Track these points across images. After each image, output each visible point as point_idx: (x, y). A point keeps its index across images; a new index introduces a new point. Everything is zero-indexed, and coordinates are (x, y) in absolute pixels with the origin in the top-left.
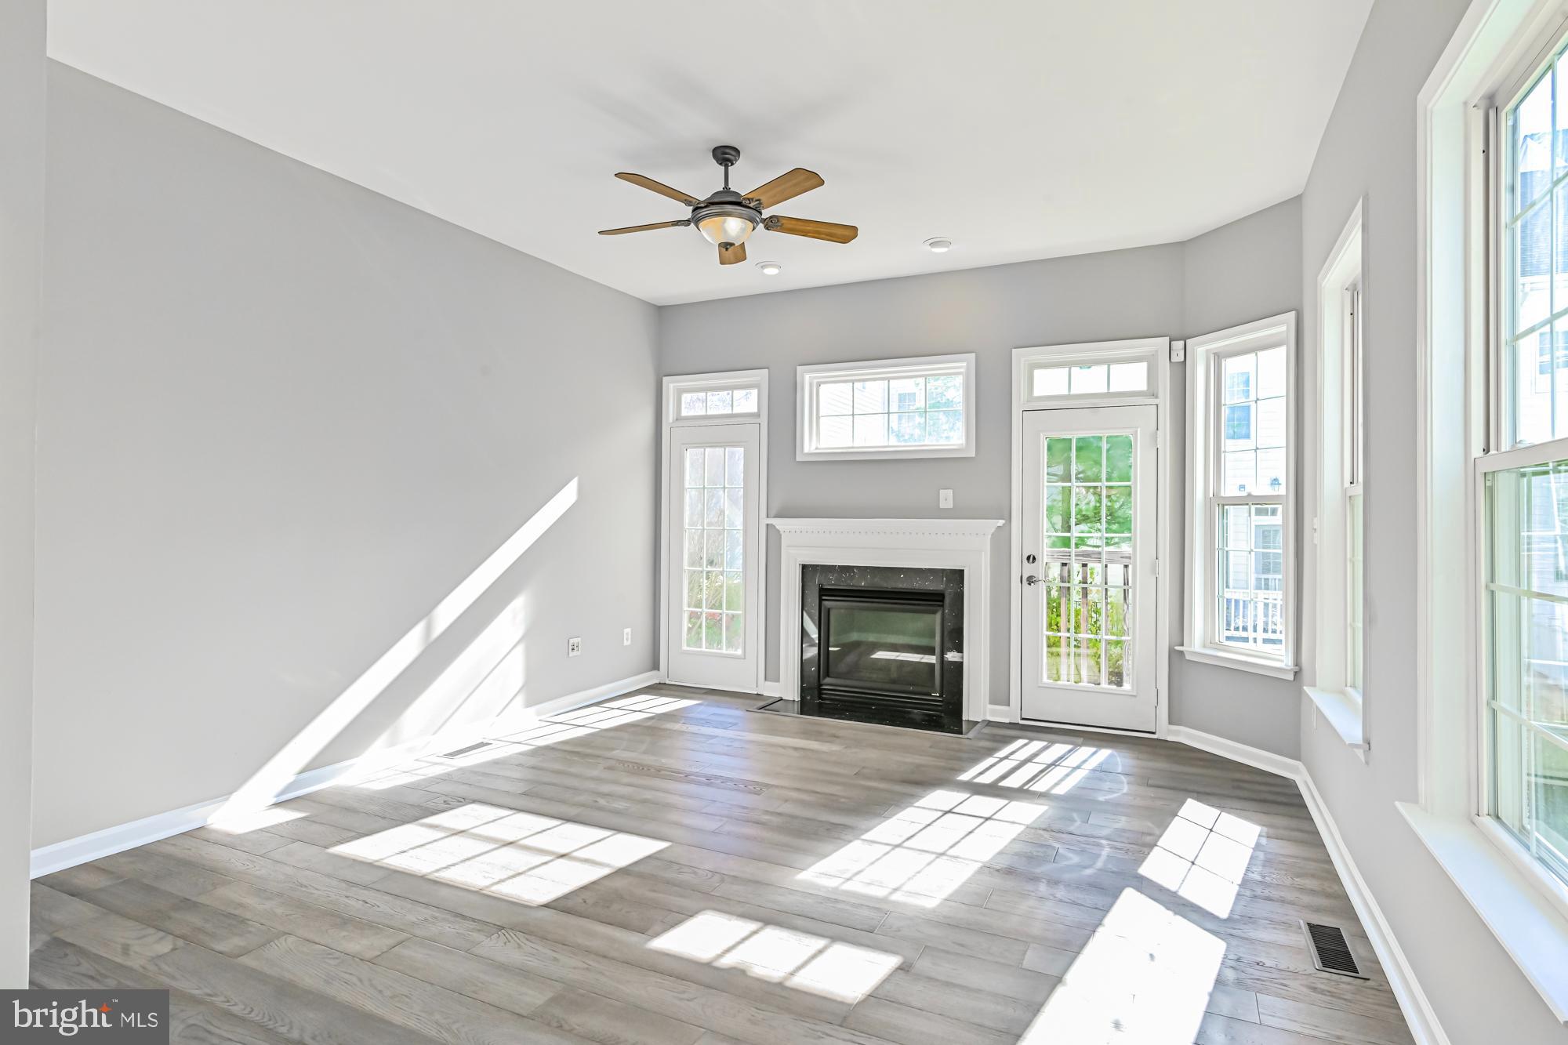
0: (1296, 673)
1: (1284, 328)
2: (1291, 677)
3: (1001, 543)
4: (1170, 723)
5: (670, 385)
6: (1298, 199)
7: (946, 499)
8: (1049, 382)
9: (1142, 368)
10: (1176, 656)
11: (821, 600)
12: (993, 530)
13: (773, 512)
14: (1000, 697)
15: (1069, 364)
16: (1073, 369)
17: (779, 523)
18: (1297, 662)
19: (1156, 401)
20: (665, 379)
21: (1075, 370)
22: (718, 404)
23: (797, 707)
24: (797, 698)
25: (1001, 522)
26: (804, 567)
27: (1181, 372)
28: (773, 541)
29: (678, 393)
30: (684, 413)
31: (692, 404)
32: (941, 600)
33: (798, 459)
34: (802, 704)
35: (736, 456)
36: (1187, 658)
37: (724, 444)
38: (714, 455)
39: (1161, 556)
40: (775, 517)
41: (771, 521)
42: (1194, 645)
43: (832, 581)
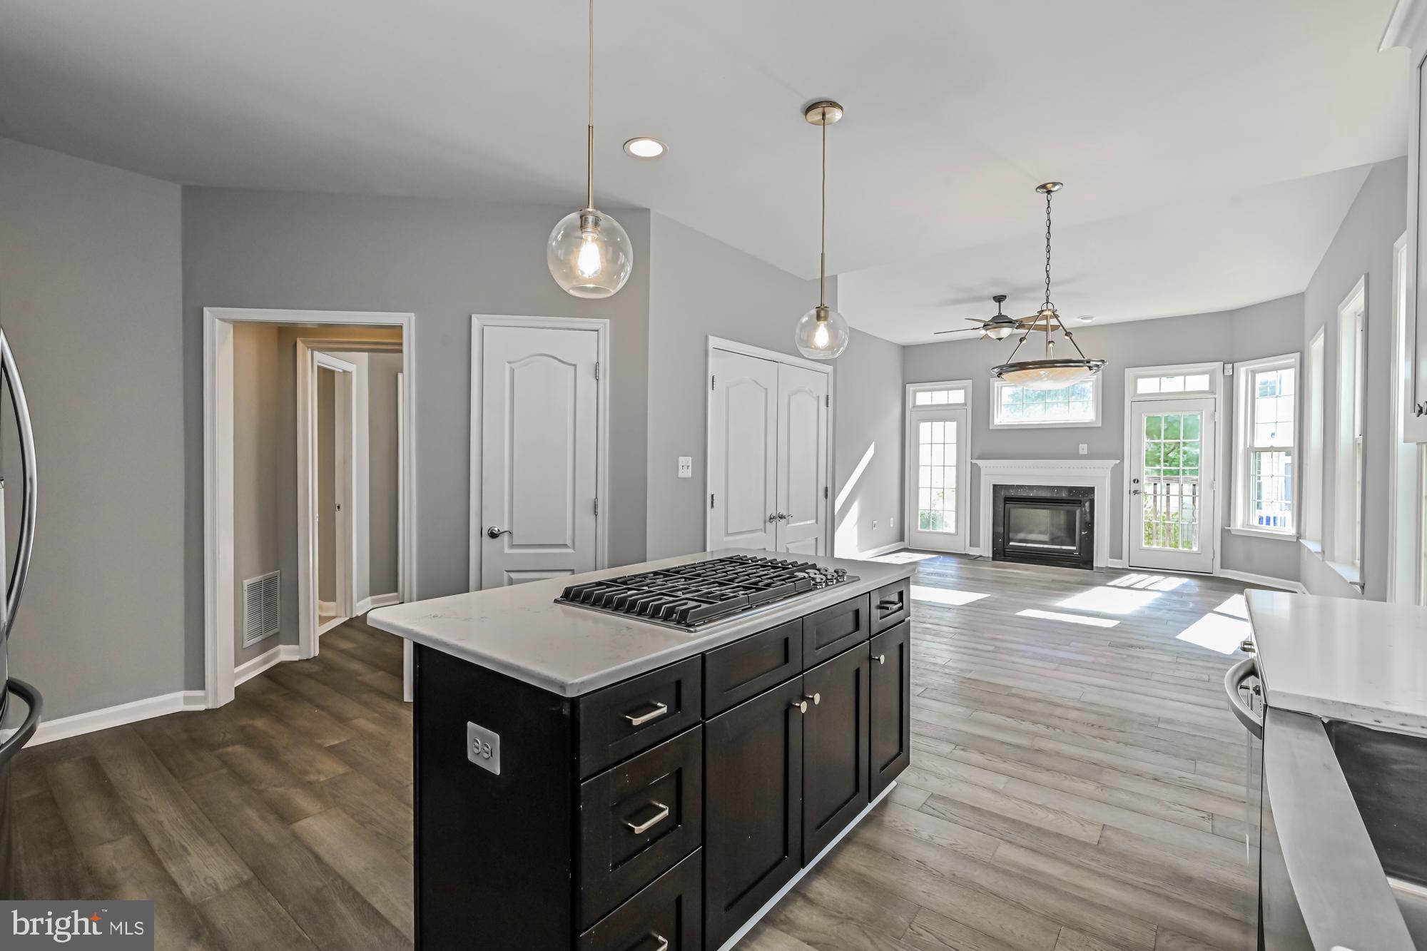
0: (1297, 537)
1: (1293, 360)
2: (1295, 540)
3: (1117, 473)
4: (1222, 568)
5: (910, 388)
6: (1300, 295)
7: (1083, 449)
8: (1147, 386)
9: (1207, 377)
10: (1226, 533)
11: (1005, 504)
12: (1112, 466)
13: (975, 456)
14: (1116, 553)
15: (1160, 376)
16: (1162, 378)
17: (980, 463)
18: (1298, 531)
19: (1214, 396)
20: (907, 385)
21: (1164, 379)
22: (940, 397)
23: (990, 559)
24: (991, 556)
25: (1118, 461)
26: (994, 486)
27: (1231, 382)
28: (975, 472)
29: (915, 392)
30: (918, 403)
31: (923, 398)
32: (1080, 503)
33: (991, 428)
34: (994, 559)
35: (951, 426)
36: (1233, 533)
37: (944, 420)
38: (938, 426)
39: (1217, 479)
40: (977, 459)
41: (974, 461)
42: (1238, 524)
43: (1012, 493)
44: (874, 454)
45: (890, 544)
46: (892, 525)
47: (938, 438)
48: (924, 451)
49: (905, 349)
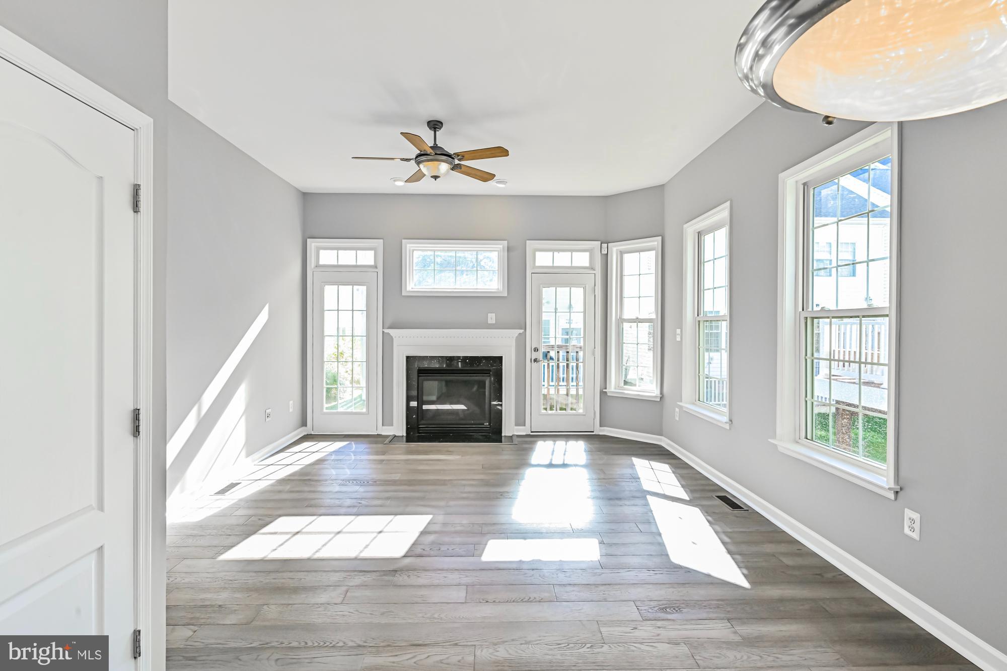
0: (661, 398)
1: (656, 243)
2: (659, 399)
3: (521, 342)
4: (600, 426)
5: (312, 244)
6: (662, 187)
7: (492, 318)
8: (543, 259)
9: (586, 255)
10: (603, 394)
11: (418, 376)
12: (517, 335)
13: (387, 325)
14: (520, 422)
15: (553, 250)
16: (555, 253)
17: (392, 332)
18: (662, 393)
19: (594, 272)
20: (308, 240)
21: (556, 253)
22: (347, 258)
23: (405, 439)
24: (405, 435)
25: (522, 331)
26: (408, 358)
27: (606, 258)
28: (387, 342)
29: (318, 249)
30: (321, 262)
31: (327, 257)
32: (486, 372)
33: (404, 294)
34: (409, 438)
35: (361, 292)
36: (608, 394)
37: (353, 284)
38: (346, 290)
39: (596, 347)
40: (389, 328)
41: (386, 331)
42: (612, 388)
43: (426, 365)
44: (268, 320)
45: (293, 432)
46: (291, 410)
47: (345, 304)
48: (330, 319)
49: (307, 198)
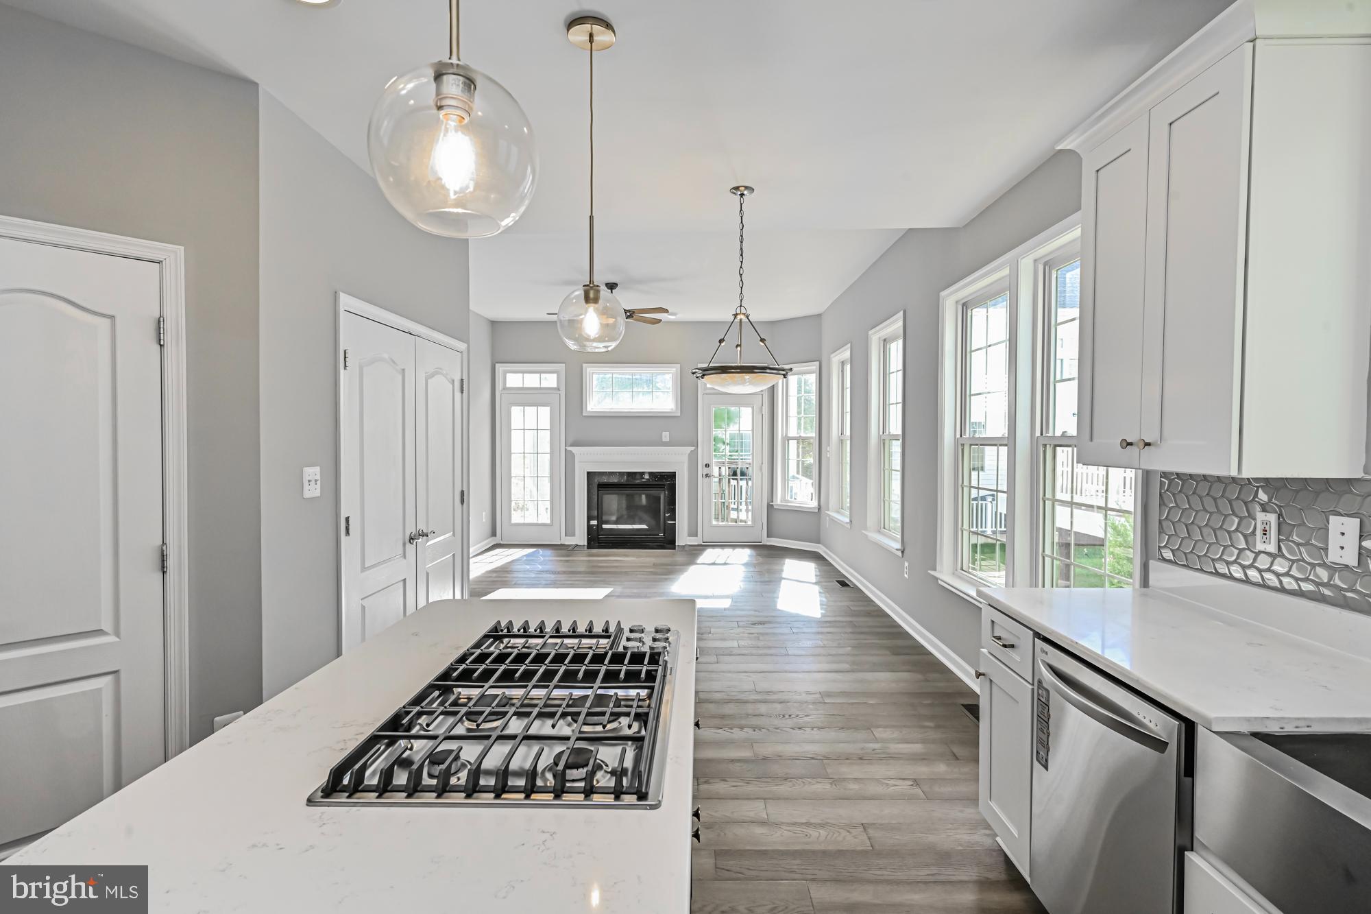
0: (819, 509)
1: (814, 367)
2: (817, 511)
3: (693, 458)
4: (768, 537)
5: (500, 368)
6: (819, 316)
7: (666, 436)
10: (770, 507)
11: (598, 490)
12: (689, 452)
13: (569, 443)
14: (693, 533)
17: (574, 450)
18: (819, 505)
19: (761, 393)
20: (497, 365)
22: (532, 381)
23: (586, 547)
24: (586, 544)
25: (693, 448)
26: (588, 473)
28: (570, 459)
29: (505, 373)
30: (508, 385)
31: (514, 380)
32: (661, 487)
33: (584, 414)
34: (589, 546)
35: (545, 412)
36: (775, 507)
37: (537, 405)
38: (530, 411)
39: (764, 462)
40: (571, 446)
41: (569, 448)
42: (778, 501)
43: (605, 480)
45: (483, 541)
46: (484, 520)
47: (531, 424)
48: (516, 437)
49: (494, 324)
